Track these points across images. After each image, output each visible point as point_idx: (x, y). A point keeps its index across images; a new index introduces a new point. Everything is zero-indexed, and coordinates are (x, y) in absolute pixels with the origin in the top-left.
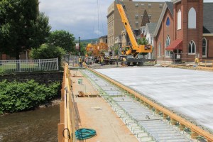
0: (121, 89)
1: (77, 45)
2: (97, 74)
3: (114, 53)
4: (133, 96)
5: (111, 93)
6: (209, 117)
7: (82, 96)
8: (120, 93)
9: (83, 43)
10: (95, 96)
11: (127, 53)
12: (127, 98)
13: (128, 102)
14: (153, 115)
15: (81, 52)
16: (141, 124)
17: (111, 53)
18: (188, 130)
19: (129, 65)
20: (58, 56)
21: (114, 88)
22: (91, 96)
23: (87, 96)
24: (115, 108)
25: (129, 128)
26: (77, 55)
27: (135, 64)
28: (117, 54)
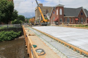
0: (41, 33)
1: (26, 20)
2: (33, 29)
3: (37, 22)
4: (46, 35)
6: (68, 40)
7: (30, 35)
8: (41, 34)
10: (34, 35)
11: (42, 22)
12: (44, 36)
13: (44, 37)
14: (53, 40)
16: (50, 43)
17: (36, 22)
18: (63, 44)
19: (42, 25)
20: (20, 23)
21: (39, 33)
22: (33, 35)
23: (31, 35)
24: (41, 38)
25: (46, 44)
26: (26, 23)
27: (44, 25)
28: (38, 22)
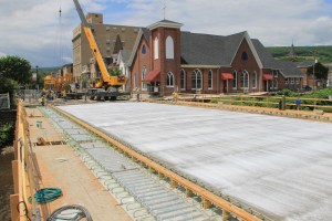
1: (35, 76)
2: (61, 113)
3: (81, 85)
4: (105, 141)
5: (78, 138)
7: (42, 144)
8: (89, 137)
9: (42, 72)
10: (59, 143)
11: (97, 85)
12: (99, 144)
13: (99, 149)
14: (129, 164)
15: (39, 84)
16: (116, 175)
17: (77, 85)
19: (99, 100)
20: (10, 90)
21: (82, 131)
22: (54, 143)
23: (48, 143)
24: (84, 157)
25: (102, 182)
27: (106, 99)
28: (84, 86)
